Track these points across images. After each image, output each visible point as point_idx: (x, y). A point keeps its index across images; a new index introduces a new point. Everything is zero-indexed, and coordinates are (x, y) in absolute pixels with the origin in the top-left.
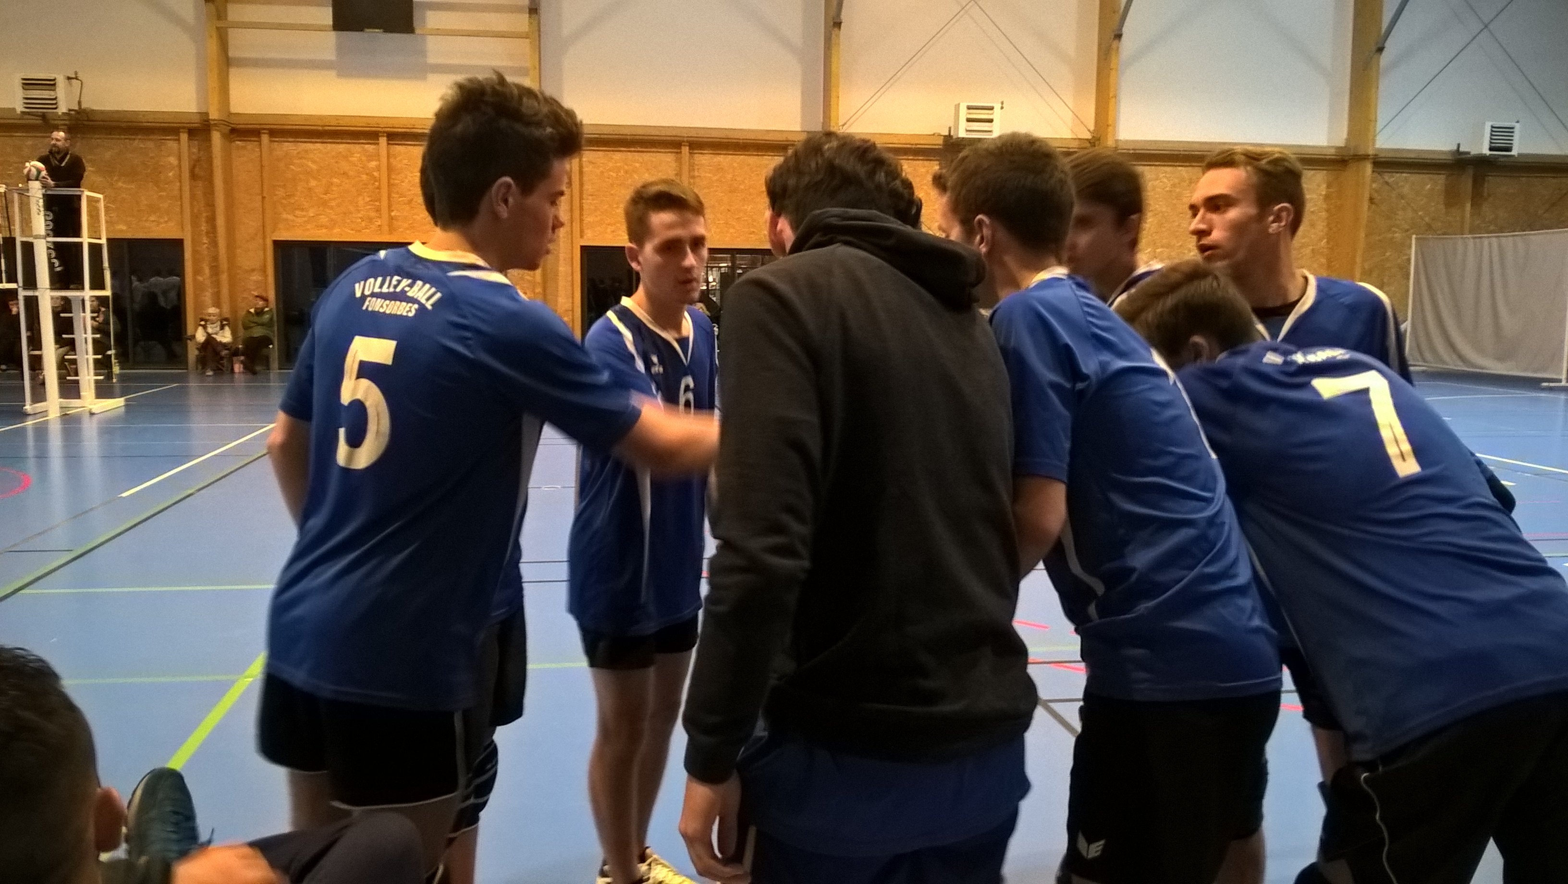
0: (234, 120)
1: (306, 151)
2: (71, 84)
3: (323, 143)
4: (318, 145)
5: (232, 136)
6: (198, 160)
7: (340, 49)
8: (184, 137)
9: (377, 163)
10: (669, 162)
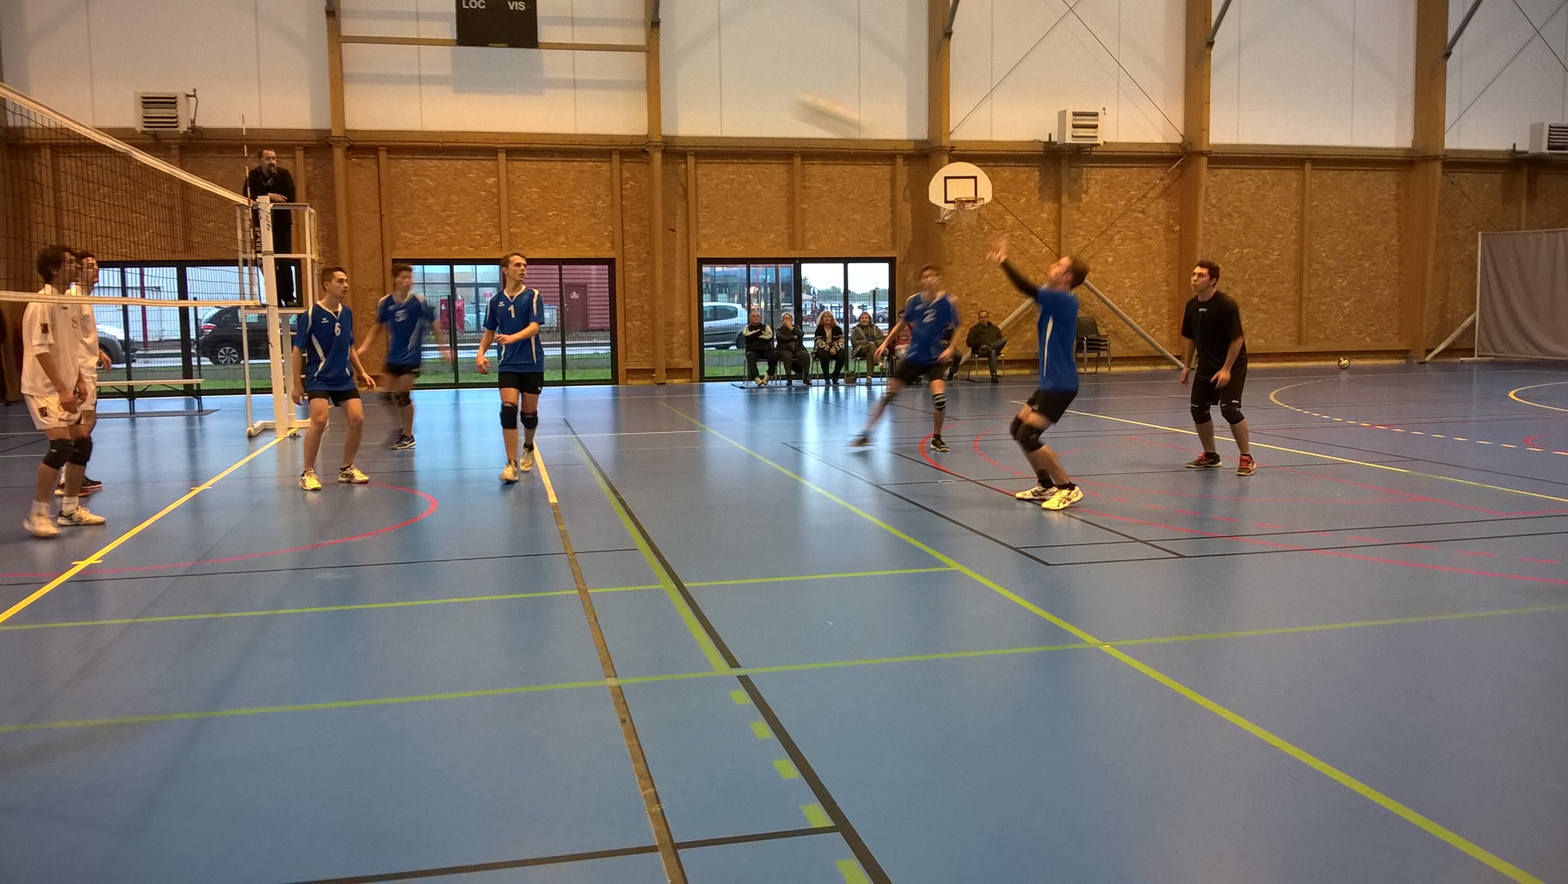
0: (348, 137)
1: (424, 168)
2: (189, 102)
3: (440, 160)
4: (436, 162)
5: (349, 154)
6: (315, 178)
7: (455, 65)
8: (300, 154)
9: (495, 179)
10: (781, 174)
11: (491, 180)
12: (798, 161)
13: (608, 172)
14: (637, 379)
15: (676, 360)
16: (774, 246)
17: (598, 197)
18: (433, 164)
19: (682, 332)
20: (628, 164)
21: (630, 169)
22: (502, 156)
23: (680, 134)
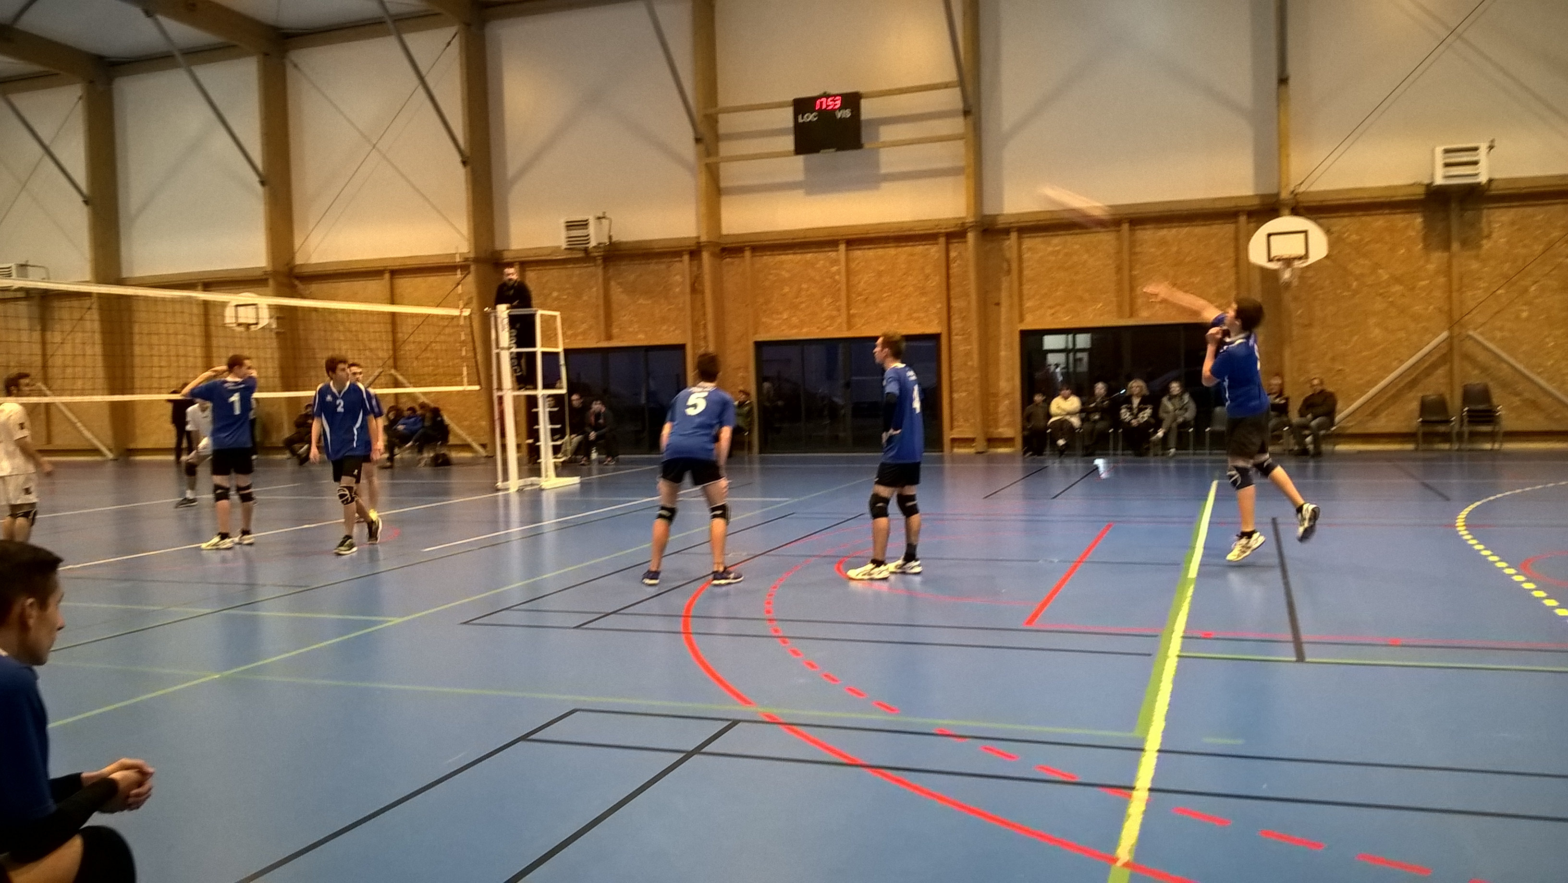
0: (722, 241)
2: (601, 223)
3: (794, 254)
4: (790, 257)
5: (721, 255)
6: (694, 277)
7: (808, 169)
8: (686, 258)
9: (838, 267)
10: (1108, 241)
11: (835, 269)
12: (1126, 227)
13: (936, 253)
14: (964, 447)
15: (1000, 430)
16: (1101, 315)
17: (927, 277)
18: (789, 259)
19: (1007, 402)
20: (957, 244)
21: (953, 249)
22: (842, 247)
23: (1005, 212)
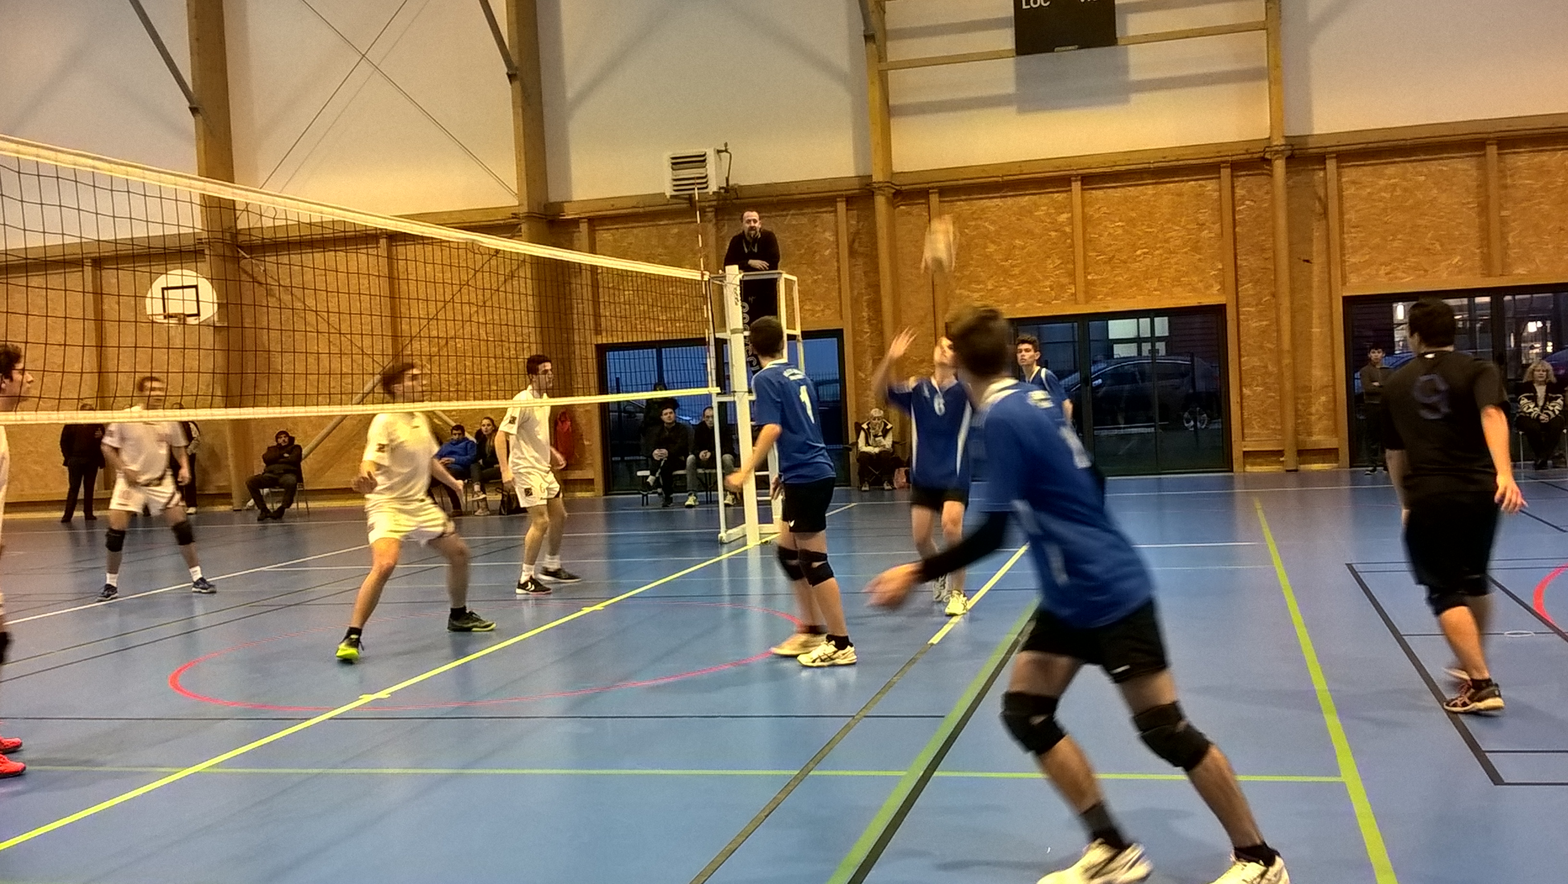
0: (896, 180)
1: (983, 210)
2: (720, 159)
3: (1001, 197)
4: (997, 201)
5: (896, 201)
6: (857, 233)
7: (1021, 78)
8: (841, 206)
9: (1070, 215)
10: (1468, 170)
11: (1064, 217)
12: (1492, 151)
13: (1215, 191)
14: (1260, 465)
15: (1314, 438)
17: (1201, 226)
18: (993, 204)
20: (1243, 179)
21: (1244, 185)
22: (1076, 186)
23: (1316, 132)
